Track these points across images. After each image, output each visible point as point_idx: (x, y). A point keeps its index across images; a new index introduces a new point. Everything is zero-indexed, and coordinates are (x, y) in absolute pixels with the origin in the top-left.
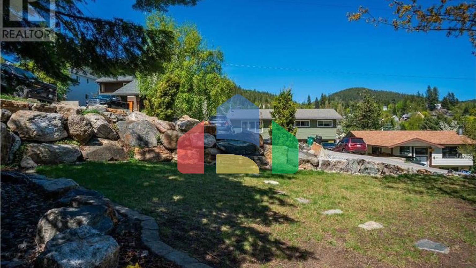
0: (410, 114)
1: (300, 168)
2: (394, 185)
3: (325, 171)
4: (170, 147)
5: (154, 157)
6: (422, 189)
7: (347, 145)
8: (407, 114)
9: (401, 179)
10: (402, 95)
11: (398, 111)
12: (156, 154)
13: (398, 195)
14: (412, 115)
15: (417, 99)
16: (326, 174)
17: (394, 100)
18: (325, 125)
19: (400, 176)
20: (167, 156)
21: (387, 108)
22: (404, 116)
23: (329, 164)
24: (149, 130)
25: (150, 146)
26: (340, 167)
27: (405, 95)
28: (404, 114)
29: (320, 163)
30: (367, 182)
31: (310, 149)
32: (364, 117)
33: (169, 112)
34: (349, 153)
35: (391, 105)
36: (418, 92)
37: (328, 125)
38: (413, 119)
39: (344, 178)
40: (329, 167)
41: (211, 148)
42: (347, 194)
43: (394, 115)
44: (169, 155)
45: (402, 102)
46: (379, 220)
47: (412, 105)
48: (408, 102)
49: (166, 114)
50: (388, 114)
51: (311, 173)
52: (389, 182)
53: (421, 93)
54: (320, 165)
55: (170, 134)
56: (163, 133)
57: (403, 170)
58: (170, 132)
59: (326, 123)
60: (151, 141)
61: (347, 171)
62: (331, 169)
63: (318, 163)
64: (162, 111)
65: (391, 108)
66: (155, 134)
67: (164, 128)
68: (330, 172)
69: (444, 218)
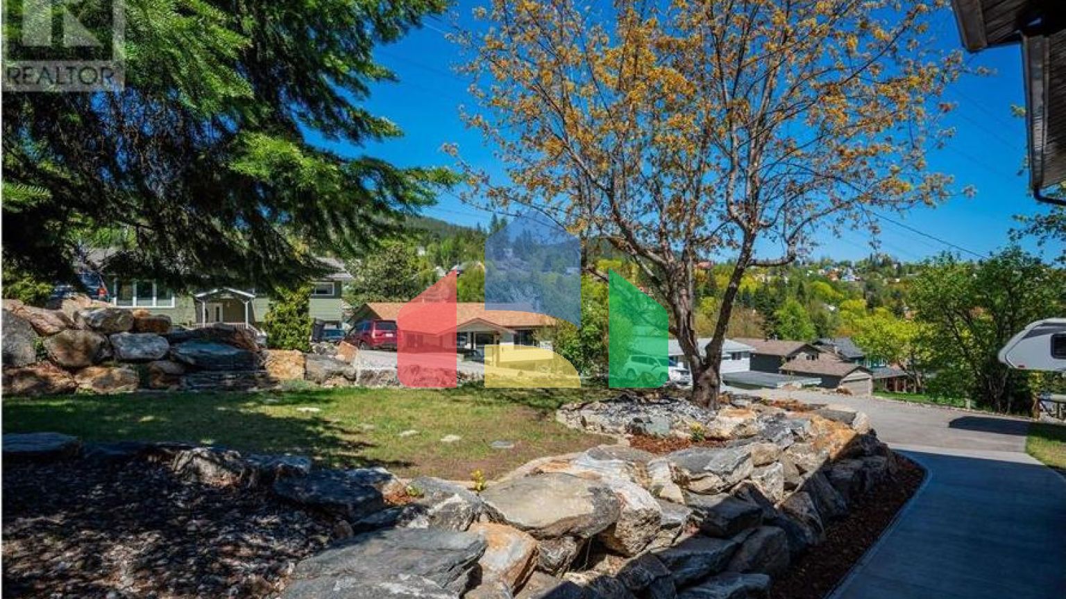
0: (464, 264)
1: (328, 385)
2: (460, 398)
3: (368, 386)
4: (71, 363)
5: (35, 387)
6: (491, 400)
7: (367, 335)
8: (460, 264)
9: (466, 389)
10: (451, 227)
11: (445, 257)
12: (38, 380)
13: (468, 409)
14: (468, 267)
15: (477, 237)
16: (371, 390)
17: (438, 236)
18: (318, 292)
19: (465, 385)
20: (68, 383)
21: (426, 250)
22: (455, 268)
23: (372, 376)
24: (14, 330)
25: (19, 362)
26: (389, 378)
27: (456, 226)
28: (455, 263)
29: (358, 375)
30: (429, 398)
31: (336, 354)
32: (389, 274)
33: (44, 288)
34: (372, 349)
35: (432, 245)
36: (478, 224)
37: (325, 292)
38: (470, 274)
39: (397, 394)
40: (371, 381)
41: (160, 360)
42: (412, 413)
43: (438, 265)
44: (68, 380)
45: (451, 241)
46: (456, 433)
47: (468, 248)
48: (462, 241)
49: (37, 293)
50: (428, 263)
51: (347, 391)
52: (454, 395)
53: (482, 226)
54: (358, 379)
55: (71, 338)
56: (51, 335)
57: (466, 377)
58: (67, 333)
59: (320, 288)
60: (20, 353)
61: (398, 384)
62: (374, 383)
63: (355, 375)
64: (26, 287)
65: (432, 251)
66: (30, 339)
67: (52, 325)
68: (373, 387)
69: (511, 424)
